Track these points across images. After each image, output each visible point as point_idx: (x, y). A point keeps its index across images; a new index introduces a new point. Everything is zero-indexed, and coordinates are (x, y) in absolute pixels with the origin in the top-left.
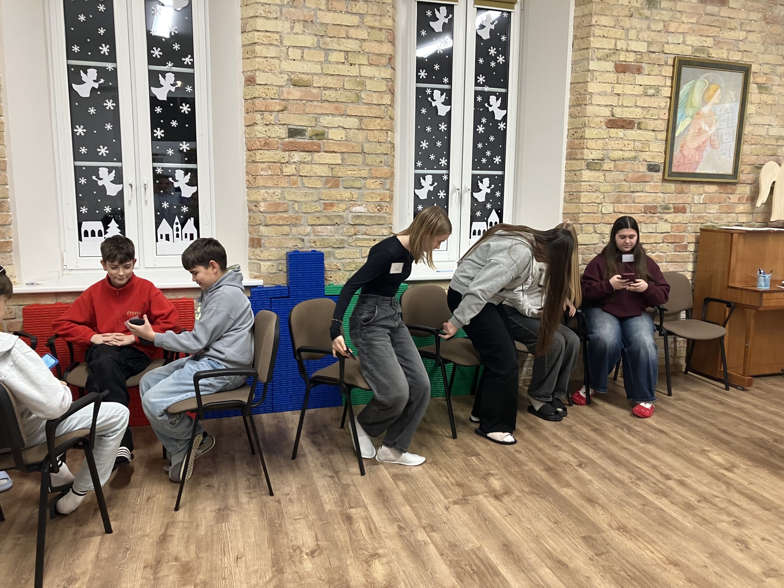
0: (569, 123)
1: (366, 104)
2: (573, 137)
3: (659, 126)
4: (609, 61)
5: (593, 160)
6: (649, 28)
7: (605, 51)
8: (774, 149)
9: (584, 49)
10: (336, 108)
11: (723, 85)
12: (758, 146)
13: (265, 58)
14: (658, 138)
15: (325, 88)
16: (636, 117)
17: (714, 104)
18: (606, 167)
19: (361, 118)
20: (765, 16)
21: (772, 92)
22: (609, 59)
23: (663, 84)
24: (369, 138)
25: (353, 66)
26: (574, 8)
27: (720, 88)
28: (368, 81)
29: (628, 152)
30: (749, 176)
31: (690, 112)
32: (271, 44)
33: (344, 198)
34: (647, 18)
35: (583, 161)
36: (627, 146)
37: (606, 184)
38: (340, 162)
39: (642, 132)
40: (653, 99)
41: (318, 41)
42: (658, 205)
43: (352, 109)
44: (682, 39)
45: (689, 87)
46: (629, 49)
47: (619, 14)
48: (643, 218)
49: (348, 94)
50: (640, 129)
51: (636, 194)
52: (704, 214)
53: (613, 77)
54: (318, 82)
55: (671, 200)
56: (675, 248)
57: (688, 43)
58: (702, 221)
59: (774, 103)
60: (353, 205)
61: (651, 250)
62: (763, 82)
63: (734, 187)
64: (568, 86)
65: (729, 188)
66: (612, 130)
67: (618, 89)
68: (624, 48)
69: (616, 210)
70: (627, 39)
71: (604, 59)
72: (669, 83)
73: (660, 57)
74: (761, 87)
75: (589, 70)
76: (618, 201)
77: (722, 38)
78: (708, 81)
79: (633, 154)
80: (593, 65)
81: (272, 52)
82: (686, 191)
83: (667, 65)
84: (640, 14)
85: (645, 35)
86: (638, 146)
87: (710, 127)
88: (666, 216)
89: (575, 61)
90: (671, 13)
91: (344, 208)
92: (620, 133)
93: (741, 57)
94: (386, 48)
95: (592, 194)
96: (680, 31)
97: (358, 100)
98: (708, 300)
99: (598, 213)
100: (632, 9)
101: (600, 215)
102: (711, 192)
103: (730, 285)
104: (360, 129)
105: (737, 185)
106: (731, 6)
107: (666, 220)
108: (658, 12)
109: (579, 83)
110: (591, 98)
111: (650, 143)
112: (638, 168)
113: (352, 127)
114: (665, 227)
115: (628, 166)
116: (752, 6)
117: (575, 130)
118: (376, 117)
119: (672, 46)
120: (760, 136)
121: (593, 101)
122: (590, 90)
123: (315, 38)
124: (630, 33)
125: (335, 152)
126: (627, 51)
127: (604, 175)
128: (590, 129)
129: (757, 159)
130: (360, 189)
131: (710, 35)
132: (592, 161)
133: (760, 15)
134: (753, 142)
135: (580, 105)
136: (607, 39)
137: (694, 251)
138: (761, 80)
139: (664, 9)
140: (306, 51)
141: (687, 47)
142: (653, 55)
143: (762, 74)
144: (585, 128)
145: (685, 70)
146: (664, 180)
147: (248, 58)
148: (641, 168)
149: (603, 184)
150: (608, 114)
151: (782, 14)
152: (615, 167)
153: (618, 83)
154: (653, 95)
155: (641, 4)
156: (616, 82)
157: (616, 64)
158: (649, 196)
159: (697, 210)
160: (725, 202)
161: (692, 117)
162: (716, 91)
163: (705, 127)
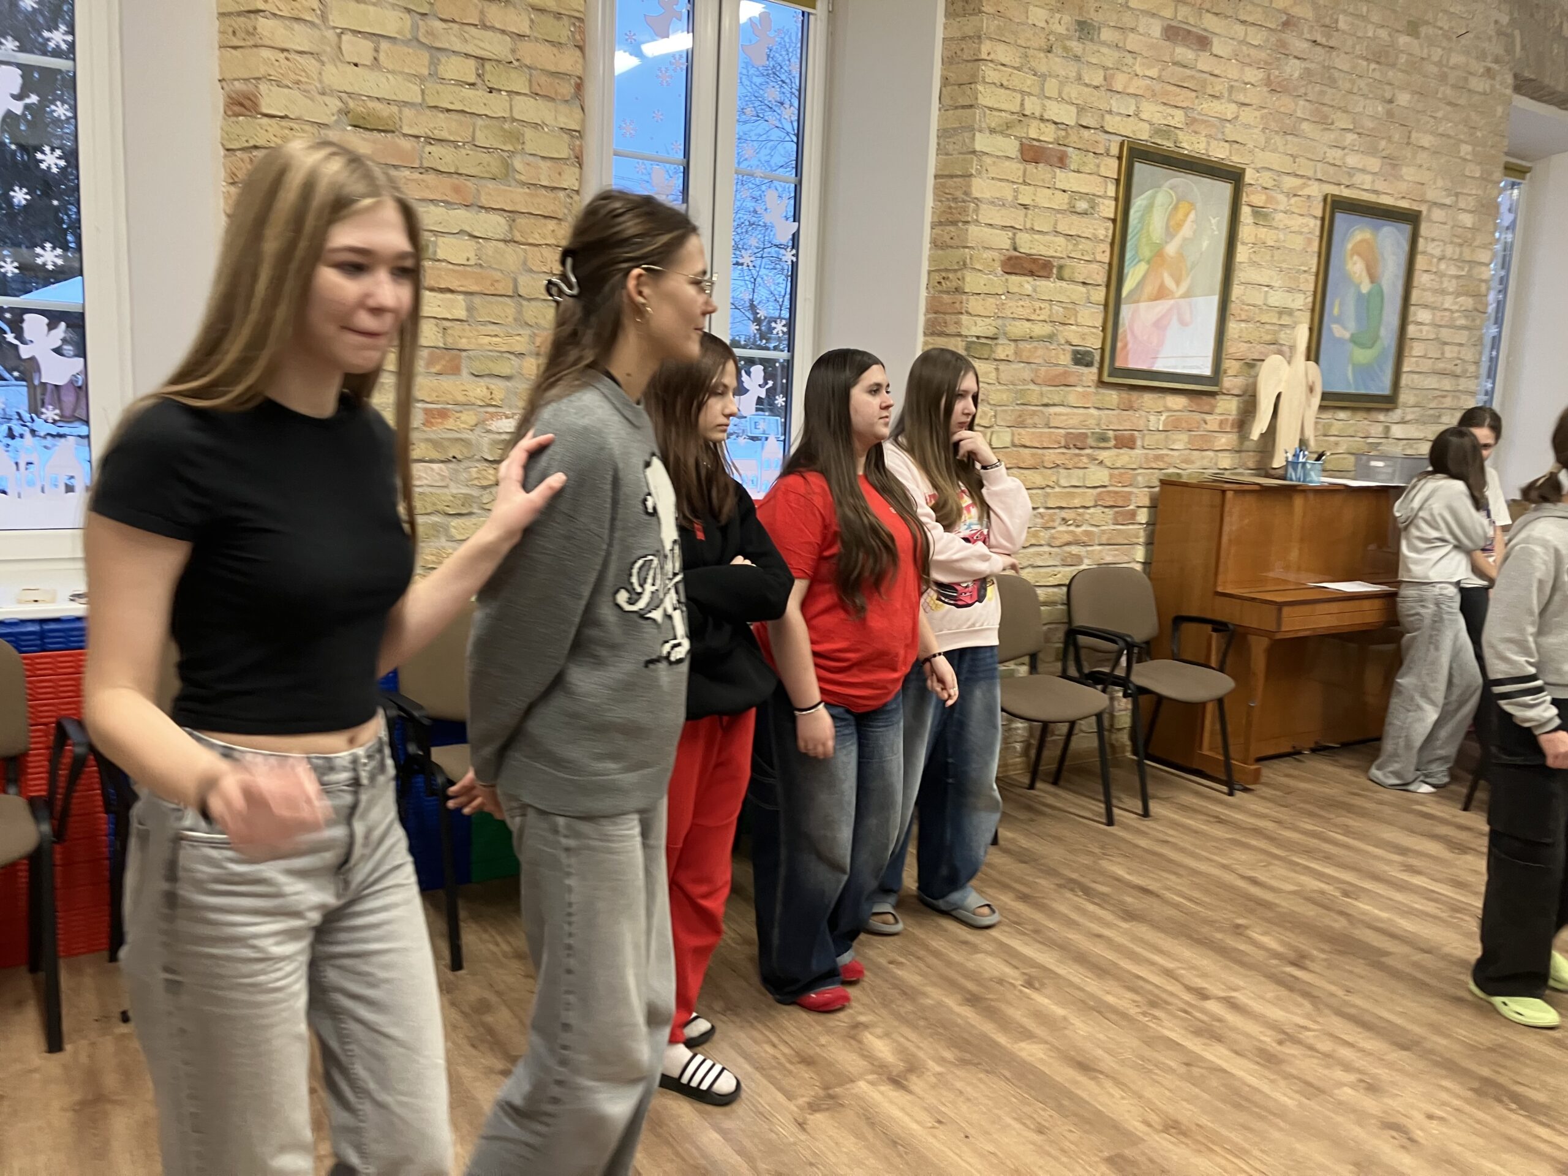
0: (932, 259)
1: (523, 184)
2: (939, 288)
3: (1095, 276)
4: (1009, 136)
5: (978, 337)
6: (1079, 78)
7: (1003, 114)
8: (1275, 333)
9: (963, 107)
10: (457, 190)
11: (1199, 205)
12: (1250, 325)
13: (283, 50)
14: (1093, 299)
15: (430, 140)
16: (1055, 254)
17: (1185, 239)
18: (1000, 351)
19: (512, 214)
20: (1269, 76)
21: (1274, 224)
22: (1009, 132)
23: (1102, 193)
24: (530, 264)
25: (494, 94)
26: (943, 20)
27: (1195, 209)
28: (529, 133)
29: (1041, 324)
30: (1237, 380)
31: (1146, 252)
32: (297, 19)
33: (473, 400)
34: (1077, 58)
35: (959, 339)
36: (1038, 311)
37: (1000, 387)
38: (462, 314)
39: (1064, 284)
40: (1085, 220)
41: (415, 27)
42: (1089, 432)
43: (493, 194)
44: (1133, 108)
46: (1046, 117)
47: (1028, 44)
48: (1062, 457)
49: (486, 158)
50: (1062, 279)
51: (1052, 410)
52: (1165, 451)
53: (1015, 169)
54: (413, 123)
55: (1111, 423)
56: (1115, 519)
57: (1144, 116)
58: (1161, 465)
59: (1277, 244)
60: (493, 416)
61: (1074, 520)
62: (1261, 204)
63: (1214, 401)
64: (930, 182)
65: (1205, 403)
66: (1013, 278)
67: (1026, 196)
68: (1037, 114)
69: (1017, 442)
70: (1043, 95)
71: (1002, 133)
72: (1111, 191)
73: (1098, 138)
74: (1257, 212)
75: (974, 152)
76: (1019, 424)
77: (1199, 114)
78: (1176, 192)
79: (1047, 329)
80: (981, 142)
81: (300, 38)
82: (1136, 406)
83: (1108, 155)
84: (1066, 49)
85: (1073, 91)
86: (1057, 312)
87: (1178, 283)
88: (1103, 455)
89: (945, 130)
90: (1116, 54)
91: (473, 423)
92: (1027, 286)
93: (1228, 153)
94: (568, 61)
96: (1131, 90)
97: (507, 175)
98: (1179, 620)
100: (1051, 37)
102: (1175, 407)
103: (1220, 589)
104: (509, 241)
105: (1218, 397)
106: (1215, 50)
107: (1101, 462)
108: (1095, 48)
109: (951, 176)
110: (976, 211)
111: (1078, 308)
112: (1057, 357)
113: (490, 235)
114: (1099, 476)
115: (1040, 352)
116: (1249, 55)
117: (944, 274)
118: (545, 217)
119: (1118, 118)
120: (1254, 306)
121: (980, 216)
122: (976, 193)
123: (406, 16)
124: (1046, 85)
125: (451, 291)
126: (1042, 119)
127: (997, 369)
128: (974, 273)
129: (1249, 349)
130: (508, 378)
131: (1179, 104)
132: (975, 339)
133: (1261, 74)
134: (1243, 317)
135: (954, 223)
136: (1008, 92)
137: (1147, 524)
138: (1258, 199)
139: (1104, 43)
140: (384, 45)
141: (1142, 124)
142: (1086, 133)
143: (1259, 189)
144: (965, 272)
145: (1140, 169)
146: (1101, 383)
147: (235, 48)
148: (1062, 357)
149: (994, 388)
150: (1006, 244)
151: (1296, 75)
152: (1016, 353)
153: (1025, 183)
154: (1085, 213)
155: (1068, 29)
156: (1021, 181)
157: (1021, 144)
158: (1074, 414)
159: (1153, 444)
160: (1199, 428)
161: (1148, 262)
162: (1187, 215)
163: (1169, 282)
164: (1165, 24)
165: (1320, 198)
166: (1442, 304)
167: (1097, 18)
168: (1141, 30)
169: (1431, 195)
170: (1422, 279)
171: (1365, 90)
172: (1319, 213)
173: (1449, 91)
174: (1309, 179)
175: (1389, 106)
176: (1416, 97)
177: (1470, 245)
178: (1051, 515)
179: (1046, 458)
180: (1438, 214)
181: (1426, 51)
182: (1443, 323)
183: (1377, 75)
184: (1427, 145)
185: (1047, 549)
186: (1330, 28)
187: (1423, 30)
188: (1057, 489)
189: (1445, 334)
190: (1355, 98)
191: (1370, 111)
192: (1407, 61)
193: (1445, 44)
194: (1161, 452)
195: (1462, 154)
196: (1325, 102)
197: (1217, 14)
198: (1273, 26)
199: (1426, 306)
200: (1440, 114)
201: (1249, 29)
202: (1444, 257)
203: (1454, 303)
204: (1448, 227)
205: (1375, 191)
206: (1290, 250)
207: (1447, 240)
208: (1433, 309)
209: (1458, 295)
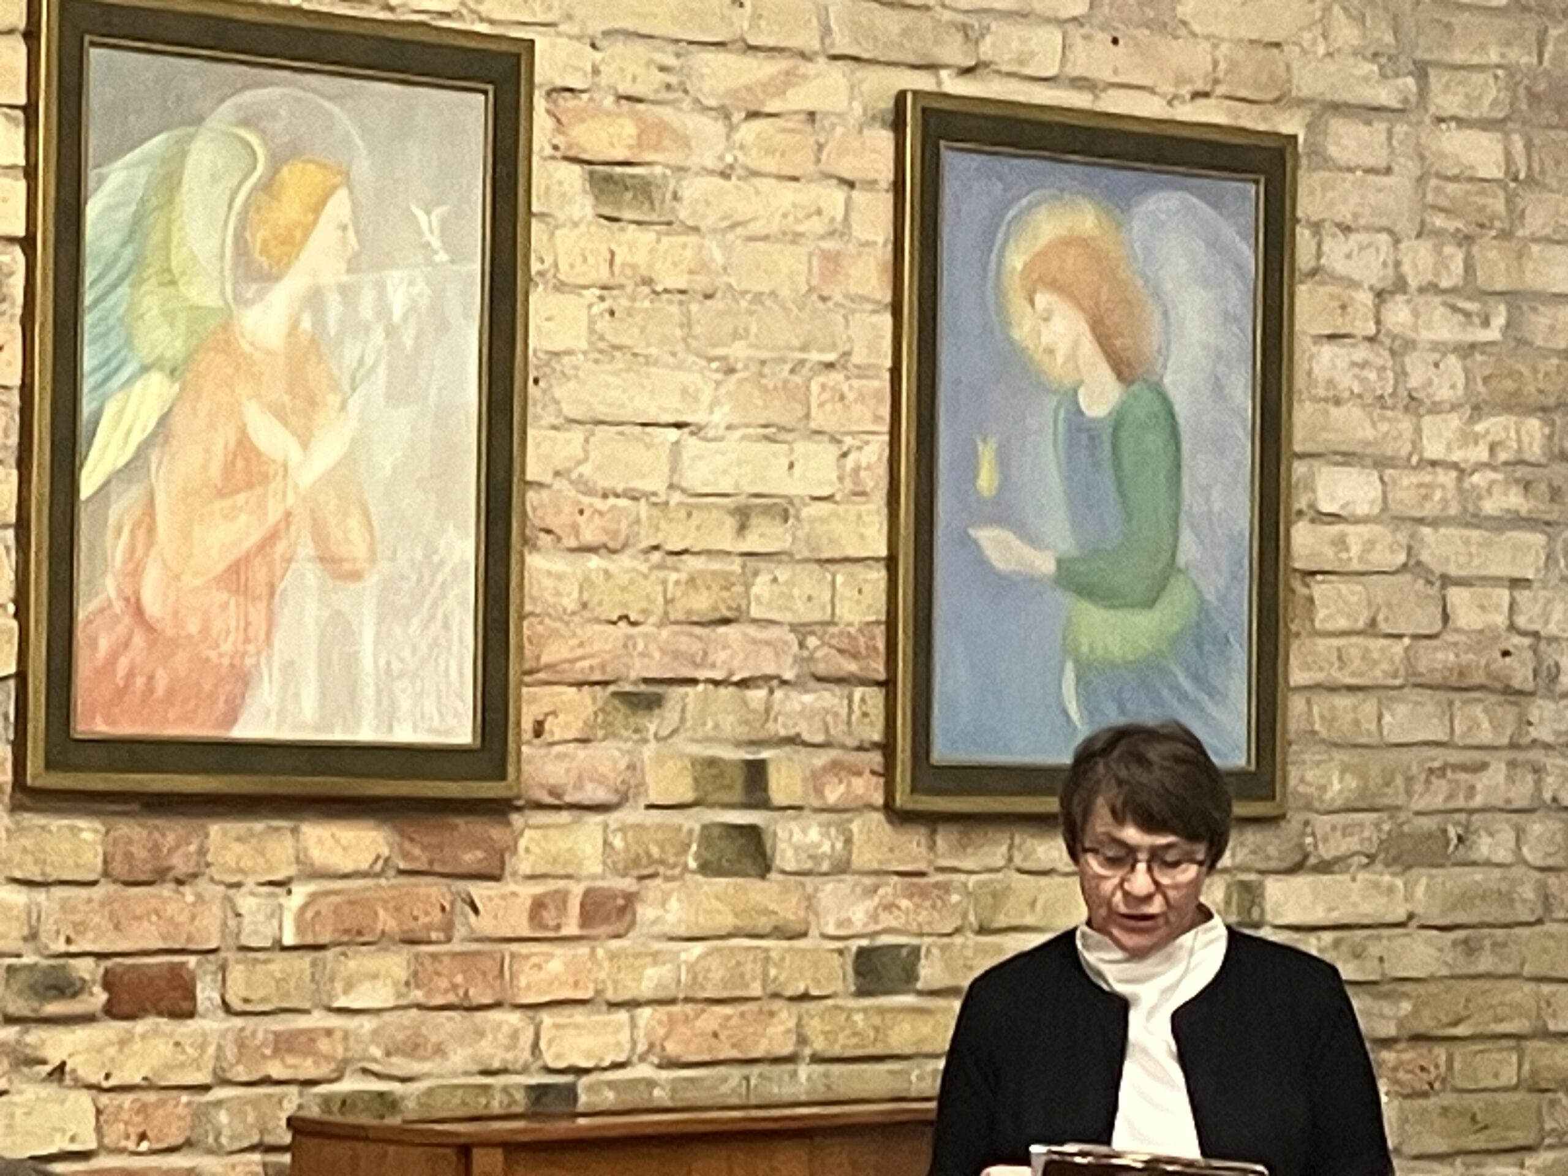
8: (727, 582)
11: (362, 168)
12: (625, 560)
17: (317, 288)
21: (683, 213)
27: (349, 184)
30: (581, 754)
45: (142, 175)
52: (318, 1020)
58: (308, 1069)
59: (702, 282)
62: (620, 155)
63: (496, 833)
65: (469, 839)
74: (608, 179)
78: (263, 133)
82: (180, 864)
87: (304, 435)
88: (60, 1043)
102: (345, 865)
105: (516, 819)
107: (60, 1068)
114: (53, 1117)
120: (633, 493)
129: (628, 642)
134: (589, 536)
138: (603, 137)
143: (609, 101)
145: (110, 73)
146: (26, 794)
159: (264, 994)
160: (448, 930)
161: (177, 372)
162: (318, 208)
163: (272, 436)
166: (1416, 445)
174: (803, 55)
177: (1506, 235)
180: (1352, 140)
182: (1429, 510)
194: (302, 1022)
199: (1347, 458)
202: (1400, 285)
203: (1468, 438)
204: (1401, 182)
205: (1079, 83)
206: (758, 297)
207: (1405, 226)
208: (1381, 463)
209: (1478, 411)
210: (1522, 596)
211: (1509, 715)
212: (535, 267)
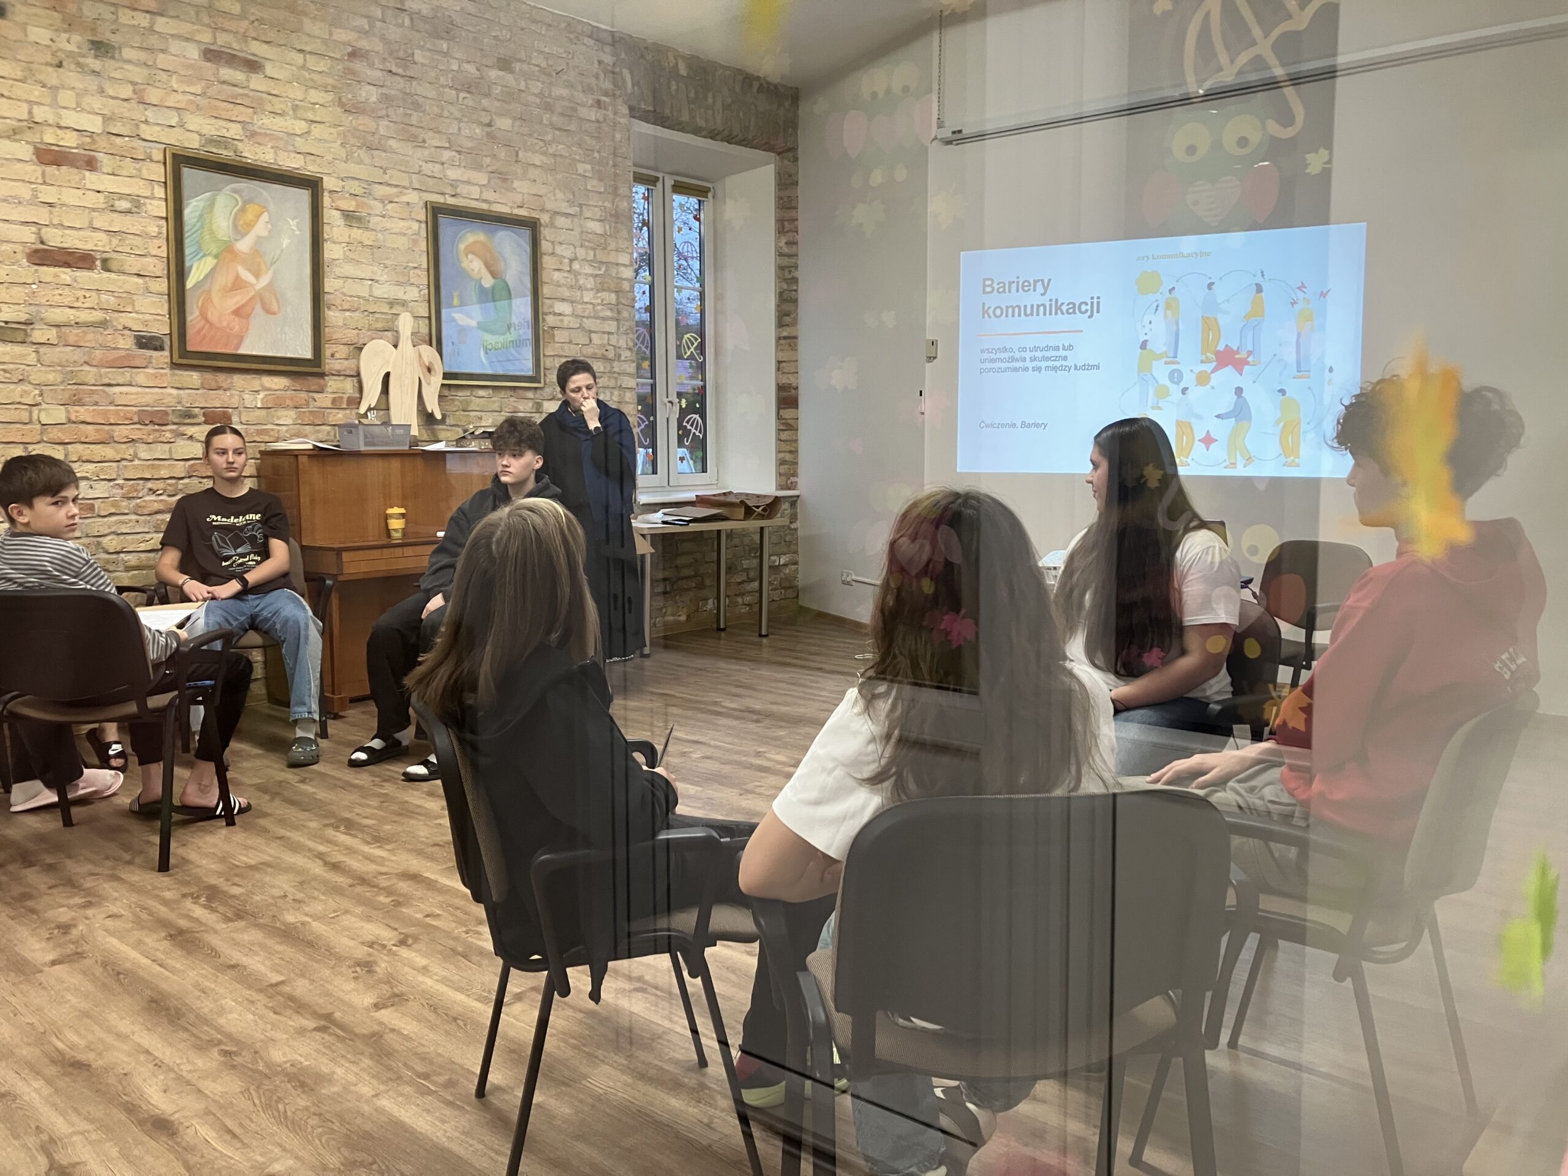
3: (151, 268)
4: (19, 141)
5: (6, 323)
6: (101, 91)
7: (8, 121)
11: (272, 207)
12: (357, 314)
14: (151, 289)
16: (95, 248)
17: (259, 237)
18: (38, 335)
20: (340, 99)
21: (371, 226)
22: (17, 137)
23: (148, 194)
27: (267, 211)
29: (88, 311)
30: (346, 362)
31: (212, 248)
34: (95, 73)
36: (81, 299)
37: (43, 368)
39: (113, 276)
40: (129, 217)
42: (169, 410)
44: (176, 119)
45: (202, 204)
46: (63, 124)
47: (31, 60)
48: (137, 432)
50: (109, 271)
51: (116, 389)
53: (34, 171)
57: (190, 127)
58: (267, 439)
59: (376, 244)
61: (165, 490)
62: (353, 209)
63: (321, 381)
65: (313, 382)
66: (45, 268)
67: (48, 194)
69: (73, 418)
70: (54, 104)
71: (8, 137)
72: (160, 192)
73: (134, 145)
74: (349, 217)
76: (76, 401)
77: (260, 127)
78: (241, 196)
79: (98, 316)
82: (225, 385)
83: (152, 161)
84: (78, 64)
85: (97, 103)
86: (107, 301)
87: (257, 276)
88: (191, 430)
90: (145, 72)
92: (63, 276)
93: (302, 163)
95: (12, 387)
96: (170, 104)
99: (30, 422)
100: (59, 54)
101: (38, 427)
102: (276, 388)
105: (326, 378)
106: (269, 73)
107: (191, 437)
108: (120, 64)
111: (135, 297)
112: (115, 341)
114: (189, 449)
115: (90, 336)
116: (312, 80)
119: (158, 128)
120: (358, 297)
124: (60, 96)
126: (60, 127)
127: (37, 352)
129: (358, 335)
131: (234, 119)
132: (3, 324)
133: (330, 97)
134: (345, 307)
136: (11, 101)
138: (349, 205)
139: (129, 61)
141: (189, 134)
142: (118, 140)
143: (345, 195)
145: (189, 175)
148: (122, 341)
149: (35, 369)
150: (32, 238)
151: (373, 99)
152: (59, 337)
153: (45, 183)
154: (129, 212)
155: (78, 47)
156: (40, 181)
157: (36, 148)
158: (147, 393)
159: (252, 420)
160: (307, 404)
161: (216, 257)
162: (259, 216)
163: (247, 276)
164: (203, 47)
165: (422, 204)
166: (582, 297)
167: (114, 39)
168: (172, 50)
169: (549, 206)
170: (553, 276)
171: (457, 114)
172: (423, 218)
173: (555, 118)
174: (404, 187)
175: (488, 129)
176: (518, 123)
177: (605, 249)
178: (132, 486)
179: (116, 434)
180: (561, 221)
181: (523, 83)
182: (586, 314)
183: (470, 103)
184: (538, 163)
185: (134, 517)
186: (407, 61)
187: (517, 66)
188: (137, 462)
189: (589, 324)
190: (448, 121)
191: (466, 132)
192: (502, 91)
193: (543, 78)
195: (580, 171)
196: (414, 123)
197: (267, 42)
198: (338, 56)
199: (563, 300)
200: (549, 138)
201: (308, 56)
202: (576, 259)
203: (595, 298)
204: (576, 233)
205: (485, 201)
206: (394, 249)
207: (577, 244)
208: (572, 302)
209: (598, 291)
210: (611, 337)
211: (608, 366)
212: (326, 236)
